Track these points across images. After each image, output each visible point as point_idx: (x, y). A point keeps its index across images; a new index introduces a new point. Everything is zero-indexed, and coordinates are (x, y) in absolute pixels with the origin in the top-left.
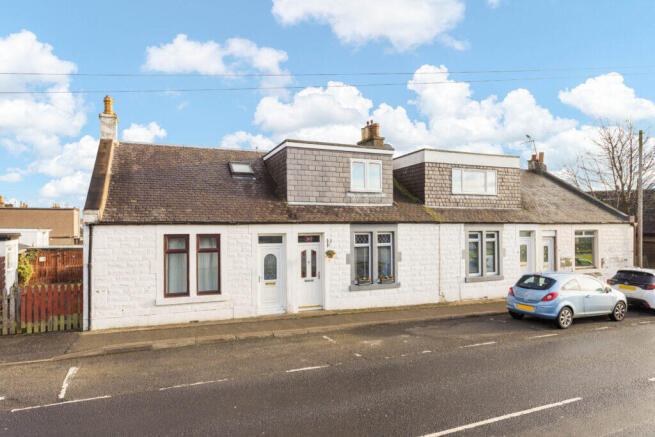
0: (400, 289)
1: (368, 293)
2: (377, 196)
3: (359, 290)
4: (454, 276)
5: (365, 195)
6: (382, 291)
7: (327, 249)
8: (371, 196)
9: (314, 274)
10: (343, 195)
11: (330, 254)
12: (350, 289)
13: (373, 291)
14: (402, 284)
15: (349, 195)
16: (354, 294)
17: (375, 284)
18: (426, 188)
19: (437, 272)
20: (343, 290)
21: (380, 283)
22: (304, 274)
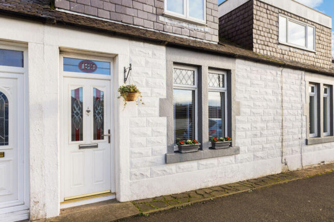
0: (238, 156)
1: (194, 164)
2: (199, 28)
3: (181, 161)
4: (296, 137)
5: (184, 25)
6: (214, 161)
7: (122, 84)
8: (191, 27)
9: (98, 135)
10: (154, 18)
11: (129, 93)
12: (166, 161)
13: (203, 162)
14: (242, 148)
15: (161, 18)
16: (173, 167)
17: (206, 151)
18: (254, 31)
19: (279, 131)
20: (154, 164)
21: (212, 148)
22: (77, 135)
